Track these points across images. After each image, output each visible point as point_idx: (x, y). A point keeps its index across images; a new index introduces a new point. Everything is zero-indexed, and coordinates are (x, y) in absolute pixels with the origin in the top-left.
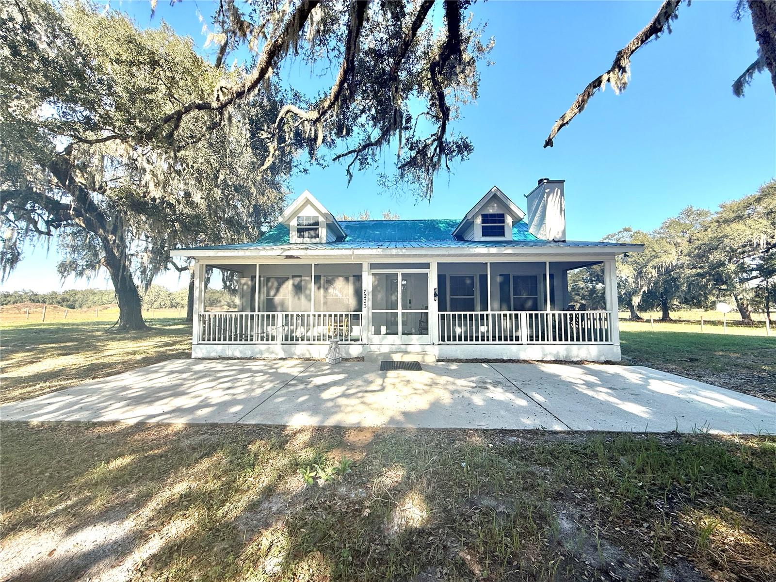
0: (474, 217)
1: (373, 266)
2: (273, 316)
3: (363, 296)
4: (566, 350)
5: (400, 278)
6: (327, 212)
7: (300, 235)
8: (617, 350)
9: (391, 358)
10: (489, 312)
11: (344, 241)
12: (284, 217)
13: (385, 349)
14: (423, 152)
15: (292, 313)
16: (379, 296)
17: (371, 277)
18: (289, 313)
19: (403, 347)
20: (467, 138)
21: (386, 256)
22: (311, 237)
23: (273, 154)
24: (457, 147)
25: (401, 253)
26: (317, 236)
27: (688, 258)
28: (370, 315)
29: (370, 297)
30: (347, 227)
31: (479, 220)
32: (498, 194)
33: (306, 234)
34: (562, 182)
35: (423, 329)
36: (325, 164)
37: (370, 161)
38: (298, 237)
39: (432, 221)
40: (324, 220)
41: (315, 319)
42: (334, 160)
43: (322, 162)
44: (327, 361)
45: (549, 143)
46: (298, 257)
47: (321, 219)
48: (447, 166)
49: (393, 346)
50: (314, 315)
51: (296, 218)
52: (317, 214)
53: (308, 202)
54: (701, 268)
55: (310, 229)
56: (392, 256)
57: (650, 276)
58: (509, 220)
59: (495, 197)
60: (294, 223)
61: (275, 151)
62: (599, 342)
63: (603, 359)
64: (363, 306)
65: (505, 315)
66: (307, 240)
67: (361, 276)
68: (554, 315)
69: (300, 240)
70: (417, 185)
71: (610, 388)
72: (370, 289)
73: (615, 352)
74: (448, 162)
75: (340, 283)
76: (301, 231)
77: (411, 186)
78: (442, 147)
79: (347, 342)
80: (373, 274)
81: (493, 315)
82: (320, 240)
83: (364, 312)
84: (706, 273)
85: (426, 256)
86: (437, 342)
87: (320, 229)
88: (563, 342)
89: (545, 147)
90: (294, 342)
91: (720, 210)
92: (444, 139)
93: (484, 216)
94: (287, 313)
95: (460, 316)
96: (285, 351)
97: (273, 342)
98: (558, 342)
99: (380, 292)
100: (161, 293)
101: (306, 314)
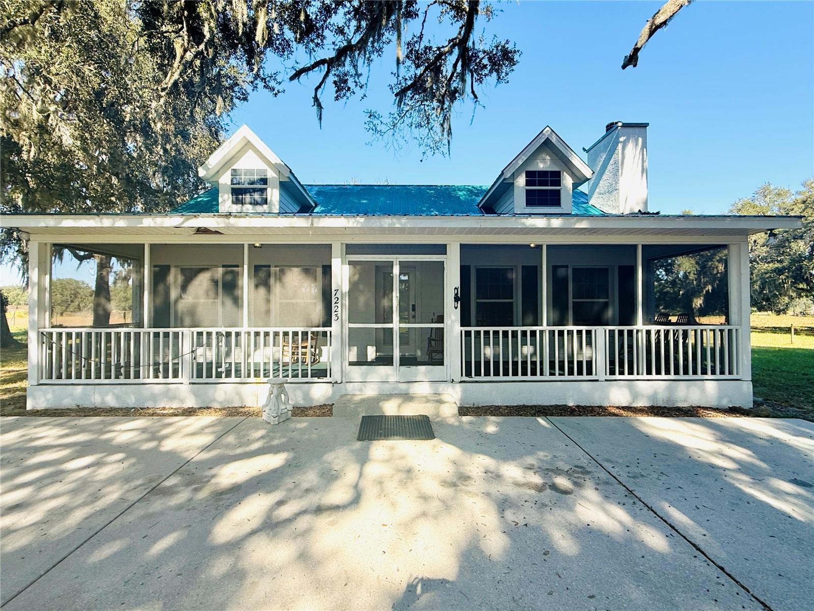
0: (514, 176)
1: (351, 249)
2: (176, 335)
3: (334, 301)
4: (668, 388)
5: (396, 270)
6: (279, 161)
7: (237, 199)
8: (747, 388)
9: (380, 409)
10: (545, 327)
11: (312, 212)
12: (207, 169)
13: (370, 391)
14: (435, 68)
15: (209, 330)
16: (362, 300)
17: (347, 267)
18: (204, 330)
19: (403, 386)
20: (507, 42)
21: (373, 231)
22: (255, 203)
23: (182, 58)
24: (490, 59)
25: (398, 226)
26: (265, 201)
27: (765, 249)
28: (346, 332)
29: (346, 302)
30: (319, 193)
31: (521, 181)
32: (554, 139)
33: (247, 198)
34: (645, 126)
35: (435, 356)
36: (277, 87)
37: (351, 83)
38: (233, 203)
39: (447, 188)
40: (275, 175)
41: (249, 340)
42: (292, 79)
43: (272, 84)
44: (265, 417)
45: (632, 60)
46: (217, 232)
47: (271, 174)
48: (473, 92)
49: (387, 385)
50: (249, 333)
51: (229, 172)
52: (263, 166)
53: (248, 145)
54: (781, 262)
55: (255, 190)
56: (383, 231)
57: (715, 272)
58: (567, 181)
59: (547, 146)
60: (225, 180)
61: (185, 51)
62: (718, 376)
63: (726, 403)
64: (334, 317)
65: (570, 333)
66: (248, 208)
67: (330, 267)
68: (648, 333)
69: (236, 208)
70: (424, 131)
71: (795, 482)
72: (346, 288)
73: (744, 392)
74: (475, 84)
75: (294, 277)
76: (238, 193)
77: (416, 132)
78: (467, 57)
79: (305, 380)
80: (350, 263)
81: (552, 333)
82: (270, 208)
83: (335, 328)
84: (784, 268)
85: (442, 231)
86: (458, 378)
87: (269, 190)
88: (663, 376)
89: (624, 67)
90: (213, 380)
91: (802, 189)
92: (470, 44)
93: (529, 174)
94: (199, 330)
95: (496, 333)
96: (196, 395)
97: (175, 380)
98: (654, 376)
99: (362, 292)
100: (80, 291)
101: (233, 330)
